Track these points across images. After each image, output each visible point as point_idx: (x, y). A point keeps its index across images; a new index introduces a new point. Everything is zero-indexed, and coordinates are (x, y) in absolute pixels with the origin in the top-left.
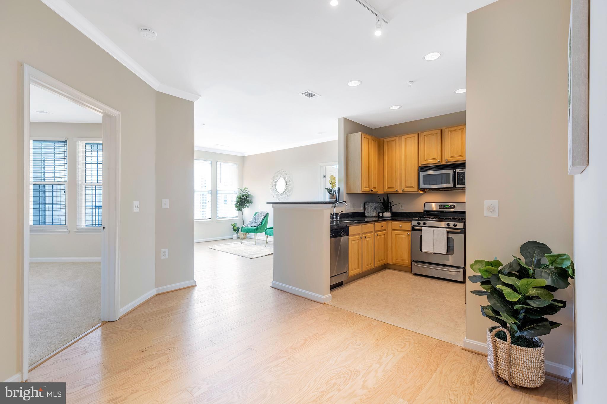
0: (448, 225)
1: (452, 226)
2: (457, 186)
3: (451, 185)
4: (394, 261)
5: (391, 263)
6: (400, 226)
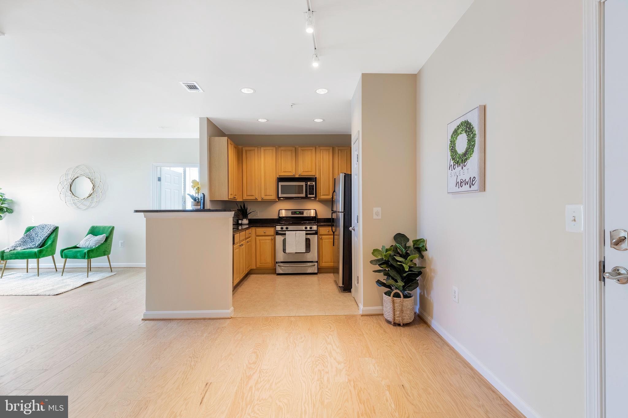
0: (306, 228)
1: (308, 229)
2: (309, 196)
3: (303, 195)
4: (258, 266)
5: (255, 268)
6: (264, 232)
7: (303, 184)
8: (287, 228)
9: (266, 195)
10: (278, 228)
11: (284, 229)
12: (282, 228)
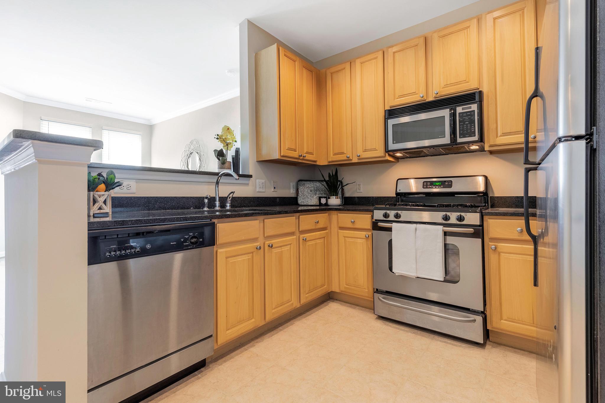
0: (446, 218)
1: (453, 219)
2: (459, 140)
3: (446, 140)
4: (343, 289)
5: (337, 290)
6: (352, 222)
7: (445, 113)
8: (397, 216)
9: (365, 151)
10: (379, 214)
11: (392, 218)
12: (386, 215)
